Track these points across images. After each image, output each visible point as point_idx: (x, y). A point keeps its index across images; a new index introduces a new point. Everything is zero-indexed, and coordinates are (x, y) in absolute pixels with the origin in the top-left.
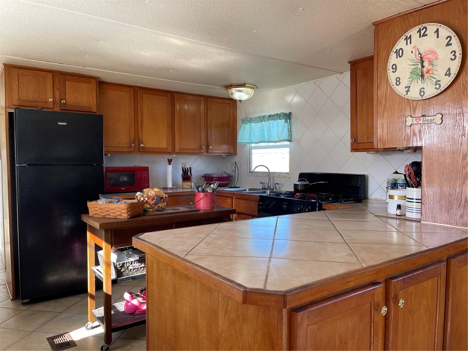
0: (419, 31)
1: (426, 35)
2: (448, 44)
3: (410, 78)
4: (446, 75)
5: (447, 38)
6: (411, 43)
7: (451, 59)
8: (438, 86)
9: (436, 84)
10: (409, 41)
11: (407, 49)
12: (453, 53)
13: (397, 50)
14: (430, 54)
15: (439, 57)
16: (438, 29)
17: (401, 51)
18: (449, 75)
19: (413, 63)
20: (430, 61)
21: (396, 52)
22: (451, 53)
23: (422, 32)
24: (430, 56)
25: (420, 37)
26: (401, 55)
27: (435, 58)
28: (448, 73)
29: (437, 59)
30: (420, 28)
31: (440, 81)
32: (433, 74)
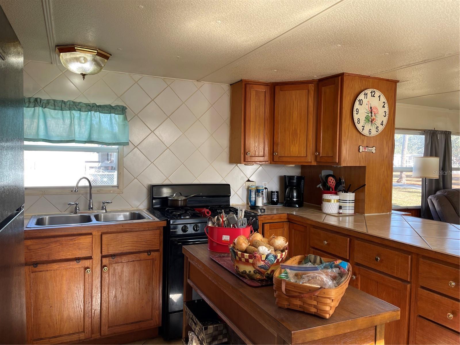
0: (371, 92)
1: (374, 97)
2: (384, 107)
3: (364, 121)
4: (381, 124)
5: (383, 103)
6: (367, 98)
7: (384, 116)
8: (377, 130)
9: (376, 129)
10: (366, 96)
11: (365, 101)
12: (385, 112)
13: (359, 99)
14: (375, 109)
15: (379, 113)
16: (380, 95)
17: (361, 101)
18: (382, 125)
19: (367, 112)
20: (375, 114)
21: (359, 101)
22: (384, 112)
23: (373, 94)
24: (375, 110)
25: (372, 96)
26: (361, 104)
27: (377, 113)
28: (382, 123)
29: (378, 113)
30: (372, 91)
31: (378, 127)
32: (375, 122)
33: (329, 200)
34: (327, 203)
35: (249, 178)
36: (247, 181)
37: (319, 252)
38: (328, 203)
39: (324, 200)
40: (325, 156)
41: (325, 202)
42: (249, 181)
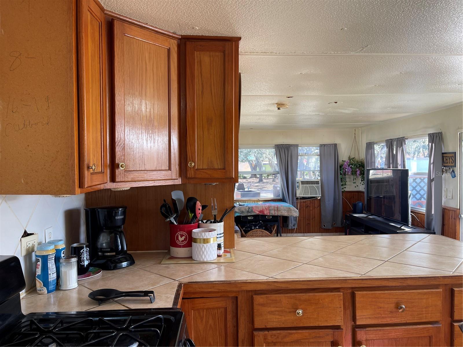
33: (207, 239)
34: (205, 245)
35: (26, 227)
36: (23, 237)
37: (278, 332)
38: (207, 246)
39: (199, 239)
40: (205, 167)
41: (200, 243)
42: (26, 234)
